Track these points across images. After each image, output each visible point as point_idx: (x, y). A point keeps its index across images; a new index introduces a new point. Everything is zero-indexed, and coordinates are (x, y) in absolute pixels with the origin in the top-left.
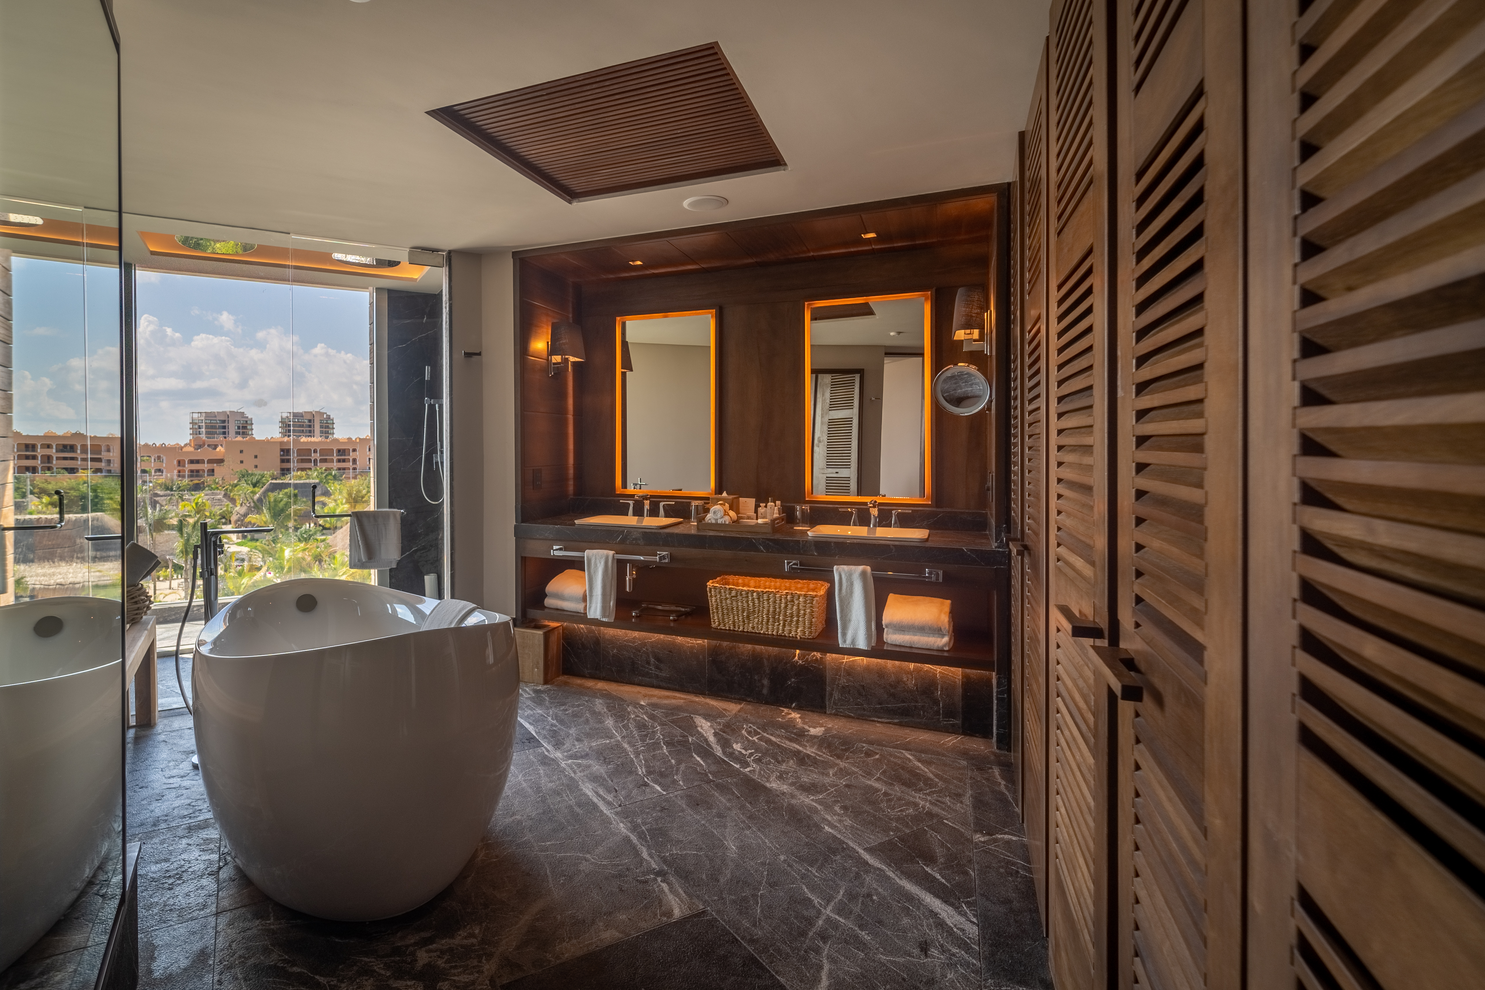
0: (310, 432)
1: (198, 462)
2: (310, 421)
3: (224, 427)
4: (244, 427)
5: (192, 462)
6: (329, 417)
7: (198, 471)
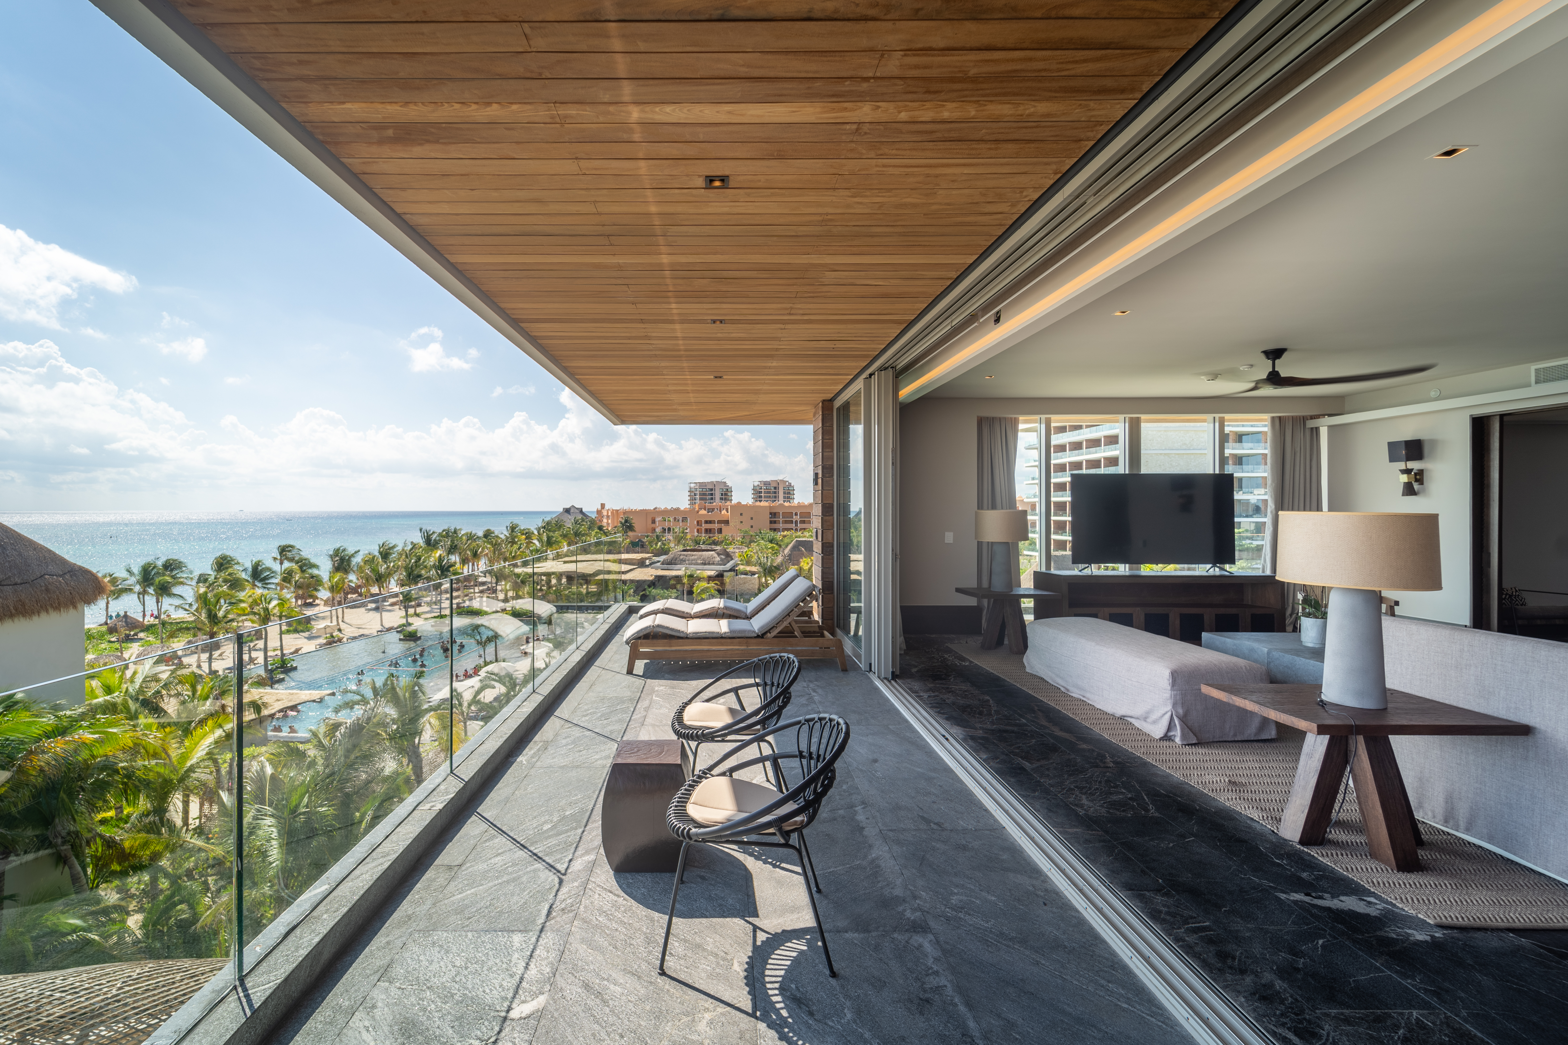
0: (775, 497)
1: (710, 522)
2: (775, 488)
3: (712, 494)
4: (726, 494)
5: (706, 522)
6: (790, 484)
7: (710, 530)
